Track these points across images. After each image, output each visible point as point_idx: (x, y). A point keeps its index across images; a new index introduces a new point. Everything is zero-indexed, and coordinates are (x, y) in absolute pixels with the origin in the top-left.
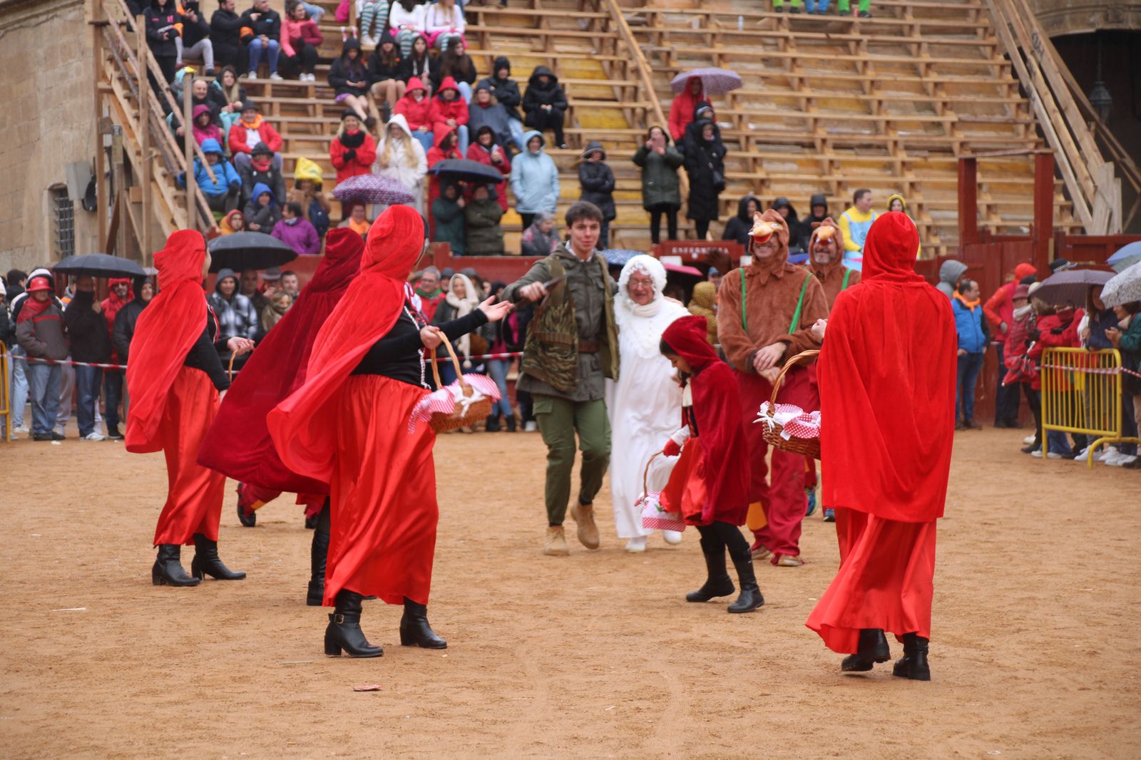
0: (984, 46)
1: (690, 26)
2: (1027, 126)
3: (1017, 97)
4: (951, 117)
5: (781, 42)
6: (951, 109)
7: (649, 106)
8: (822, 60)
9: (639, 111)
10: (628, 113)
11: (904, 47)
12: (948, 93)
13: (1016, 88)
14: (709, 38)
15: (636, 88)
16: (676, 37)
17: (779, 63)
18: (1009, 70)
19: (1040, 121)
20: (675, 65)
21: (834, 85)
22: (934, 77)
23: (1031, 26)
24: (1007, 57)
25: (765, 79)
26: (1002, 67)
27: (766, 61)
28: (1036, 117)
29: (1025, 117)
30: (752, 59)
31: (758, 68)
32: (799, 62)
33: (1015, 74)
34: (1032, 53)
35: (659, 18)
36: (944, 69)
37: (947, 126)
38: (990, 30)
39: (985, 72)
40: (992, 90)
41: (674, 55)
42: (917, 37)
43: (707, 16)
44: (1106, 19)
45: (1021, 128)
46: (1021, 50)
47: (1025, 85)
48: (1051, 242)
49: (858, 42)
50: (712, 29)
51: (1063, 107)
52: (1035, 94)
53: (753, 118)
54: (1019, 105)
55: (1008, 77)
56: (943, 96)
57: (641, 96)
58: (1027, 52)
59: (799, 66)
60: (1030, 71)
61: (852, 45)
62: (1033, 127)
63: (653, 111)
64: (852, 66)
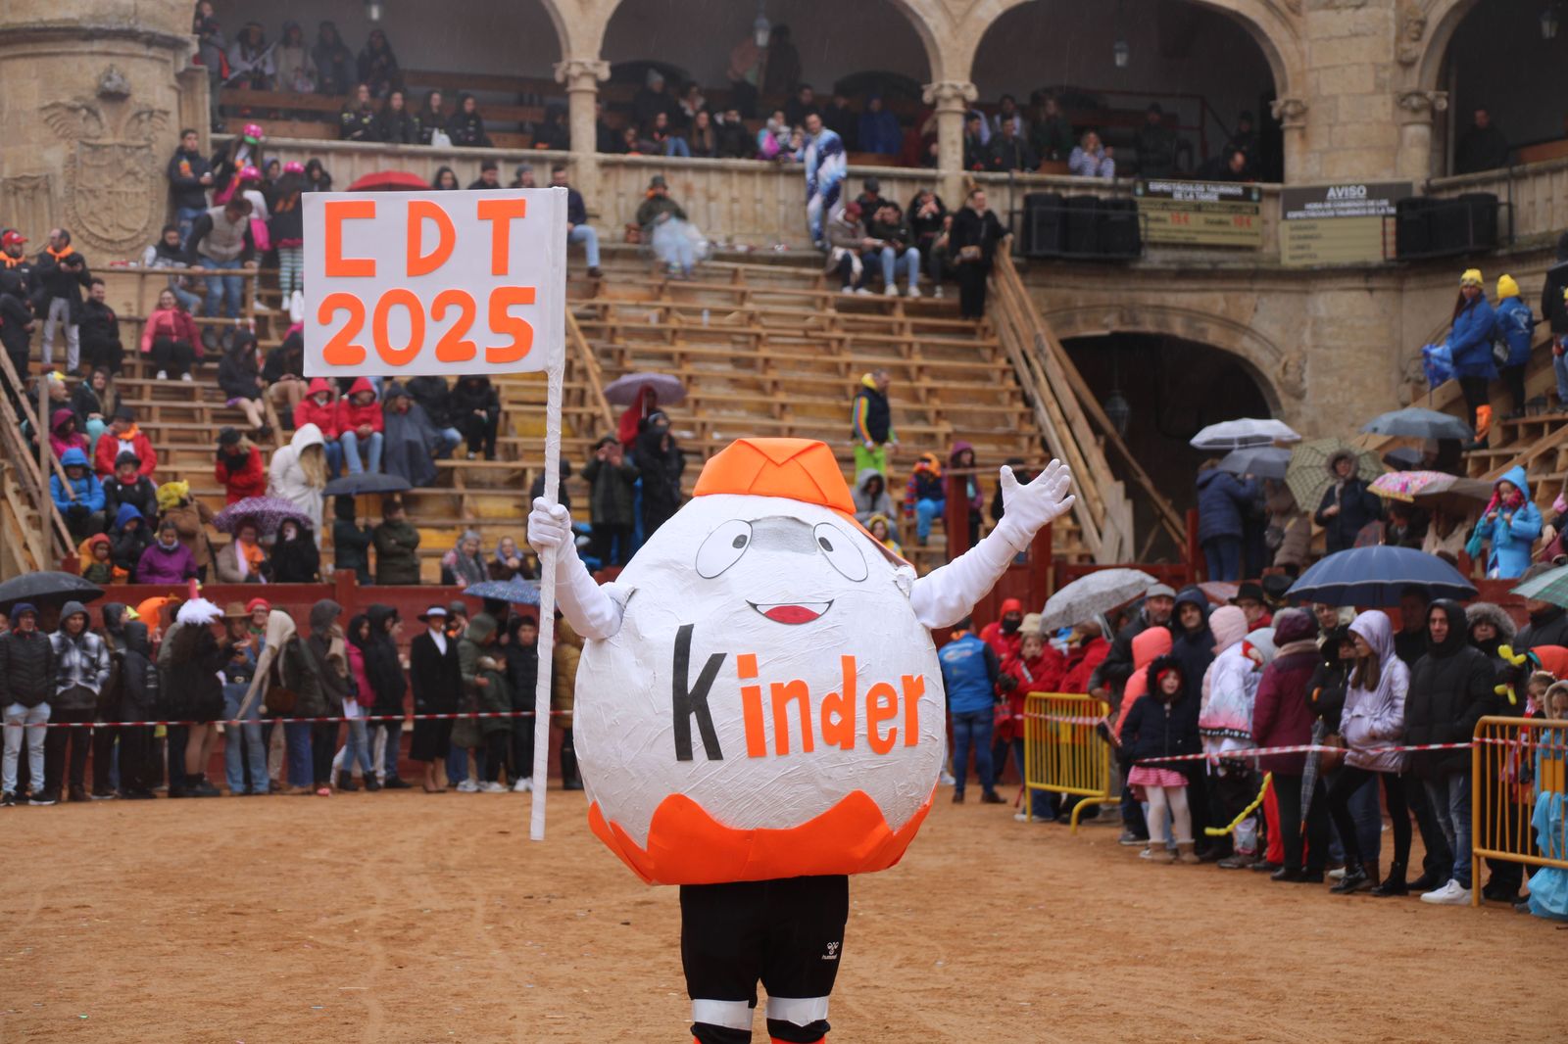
0: (984, 347)
1: (647, 320)
2: (1031, 439)
3: (1020, 406)
4: (945, 428)
5: (753, 340)
6: (945, 419)
7: (597, 411)
8: (799, 362)
9: (585, 417)
10: (573, 420)
11: (893, 348)
12: (943, 400)
13: (1019, 396)
14: (669, 335)
15: (583, 392)
16: (631, 333)
17: (749, 363)
18: (1010, 375)
19: (1045, 433)
20: (629, 364)
21: (815, 390)
22: (926, 382)
23: (1034, 326)
24: (1009, 361)
25: (735, 382)
26: (1004, 372)
27: (736, 361)
28: (1040, 429)
29: (1029, 429)
30: (719, 359)
31: (727, 369)
32: (773, 363)
33: (1018, 381)
34: (1036, 356)
35: (612, 311)
36: (938, 374)
37: (941, 438)
38: (991, 330)
39: (985, 377)
40: (993, 398)
41: (628, 354)
42: (908, 337)
43: (668, 310)
44: (1122, 319)
45: (1025, 442)
46: (1024, 353)
47: (1028, 392)
48: (1050, 572)
49: (841, 341)
50: (673, 324)
51: (1070, 418)
52: (1039, 404)
53: (719, 427)
54: (1022, 416)
55: (1011, 384)
56: (937, 404)
57: (588, 400)
58: (1030, 355)
59: (773, 368)
60: (1034, 376)
61: (834, 345)
62: (1037, 441)
63: (602, 417)
64: (833, 368)
